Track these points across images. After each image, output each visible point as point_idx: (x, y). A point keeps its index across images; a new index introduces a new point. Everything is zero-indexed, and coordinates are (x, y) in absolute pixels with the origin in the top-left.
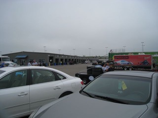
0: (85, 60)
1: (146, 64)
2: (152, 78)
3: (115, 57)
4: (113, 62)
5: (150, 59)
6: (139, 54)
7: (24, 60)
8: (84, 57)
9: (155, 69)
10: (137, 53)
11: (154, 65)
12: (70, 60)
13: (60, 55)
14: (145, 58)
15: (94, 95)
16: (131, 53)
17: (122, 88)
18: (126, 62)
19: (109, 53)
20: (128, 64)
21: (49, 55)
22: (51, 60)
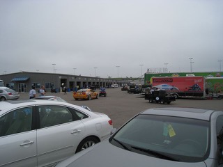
0: (111, 83)
1: (197, 90)
2: (210, 121)
3: (154, 79)
4: (150, 86)
5: (202, 83)
6: (187, 75)
7: (24, 84)
8: (110, 79)
9: (208, 96)
10: (185, 74)
11: (207, 91)
12: (89, 83)
13: (76, 77)
14: (196, 81)
15: (129, 145)
16: (176, 74)
17: (168, 134)
18: (169, 87)
19: (145, 74)
20: (172, 89)
21: (60, 77)
22: (63, 84)
